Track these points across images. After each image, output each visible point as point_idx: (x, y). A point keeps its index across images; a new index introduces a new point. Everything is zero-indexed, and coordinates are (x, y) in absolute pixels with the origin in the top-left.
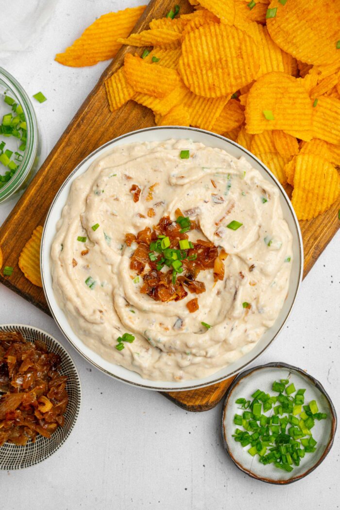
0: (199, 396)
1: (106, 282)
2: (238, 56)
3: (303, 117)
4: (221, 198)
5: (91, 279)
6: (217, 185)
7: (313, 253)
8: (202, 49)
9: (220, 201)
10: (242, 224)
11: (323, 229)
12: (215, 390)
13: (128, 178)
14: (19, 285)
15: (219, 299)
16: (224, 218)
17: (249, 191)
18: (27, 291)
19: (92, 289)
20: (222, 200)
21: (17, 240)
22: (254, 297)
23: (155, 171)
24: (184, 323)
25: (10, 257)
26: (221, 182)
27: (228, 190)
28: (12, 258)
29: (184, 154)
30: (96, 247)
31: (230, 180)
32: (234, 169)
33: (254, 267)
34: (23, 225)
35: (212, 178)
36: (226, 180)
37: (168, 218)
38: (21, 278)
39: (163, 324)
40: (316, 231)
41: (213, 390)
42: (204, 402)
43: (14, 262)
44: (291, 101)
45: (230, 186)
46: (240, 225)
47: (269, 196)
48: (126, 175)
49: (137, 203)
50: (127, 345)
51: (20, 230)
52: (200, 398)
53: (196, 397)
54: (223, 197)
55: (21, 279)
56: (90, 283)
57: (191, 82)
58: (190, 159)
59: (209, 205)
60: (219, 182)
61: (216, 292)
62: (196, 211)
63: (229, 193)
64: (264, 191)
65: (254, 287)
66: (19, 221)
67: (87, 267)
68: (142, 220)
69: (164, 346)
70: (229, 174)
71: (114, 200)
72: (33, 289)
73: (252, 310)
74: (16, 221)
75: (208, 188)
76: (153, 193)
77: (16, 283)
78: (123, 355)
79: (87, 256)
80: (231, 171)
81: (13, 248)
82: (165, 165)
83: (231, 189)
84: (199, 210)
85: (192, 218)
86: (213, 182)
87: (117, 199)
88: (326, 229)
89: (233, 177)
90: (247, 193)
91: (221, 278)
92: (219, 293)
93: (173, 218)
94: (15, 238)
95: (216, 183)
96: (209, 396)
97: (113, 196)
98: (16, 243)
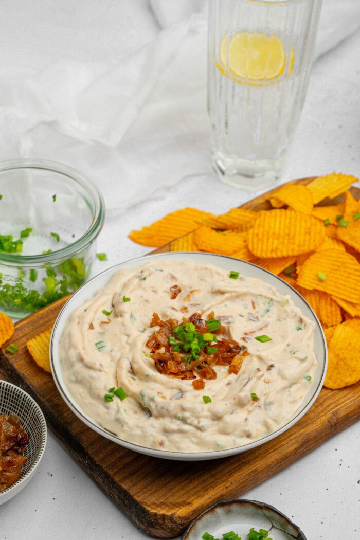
0: (167, 506)
1: (116, 348)
2: (306, 233)
3: (353, 291)
4: (257, 317)
5: (102, 343)
6: (257, 307)
7: (329, 417)
8: (274, 225)
9: (255, 320)
10: (271, 340)
11: (346, 400)
12: (186, 505)
13: (173, 277)
14: (17, 365)
15: (227, 389)
16: (254, 332)
17: (287, 318)
18: (22, 372)
19: (100, 351)
20: (258, 320)
21: (33, 329)
22: (265, 393)
23: (201, 280)
24: (184, 396)
25: (19, 340)
26: (262, 305)
27: (266, 313)
28: (22, 342)
29: (233, 276)
30: (119, 319)
31: (270, 306)
32: (277, 297)
33: (273, 366)
34: (45, 320)
35: (254, 299)
36: (267, 305)
37: (200, 316)
38: (22, 359)
39: (161, 393)
40: (338, 400)
41: (184, 505)
42: (169, 514)
43: (21, 346)
44: (346, 274)
45: (268, 311)
46: (268, 340)
47: (305, 325)
48: (172, 275)
49: (173, 300)
50: (116, 399)
51: (40, 323)
52: (167, 508)
53: (163, 506)
54: (259, 317)
55: (21, 361)
56: (99, 346)
57: (255, 246)
58: (238, 280)
59: (242, 319)
60: (259, 305)
61: (227, 382)
62: (230, 319)
63: (266, 316)
64: (301, 321)
65: (267, 385)
66: (43, 316)
67: (103, 334)
68: (173, 312)
69: (156, 406)
70: (271, 300)
71: (153, 291)
72: (30, 372)
73: (258, 403)
74: (40, 316)
75: (247, 307)
76: (192, 296)
77: (14, 362)
78: (107, 408)
79: (106, 326)
80: (274, 298)
81: (26, 335)
82: (212, 277)
83: (269, 313)
84: (232, 319)
85: (223, 324)
86: (253, 304)
87: (155, 291)
88: (348, 401)
89: (275, 303)
90: (284, 319)
91: (236, 373)
92: (229, 384)
93: (204, 318)
94: (32, 327)
95: (256, 305)
96: (177, 508)
97: (152, 287)
98: (31, 331)
